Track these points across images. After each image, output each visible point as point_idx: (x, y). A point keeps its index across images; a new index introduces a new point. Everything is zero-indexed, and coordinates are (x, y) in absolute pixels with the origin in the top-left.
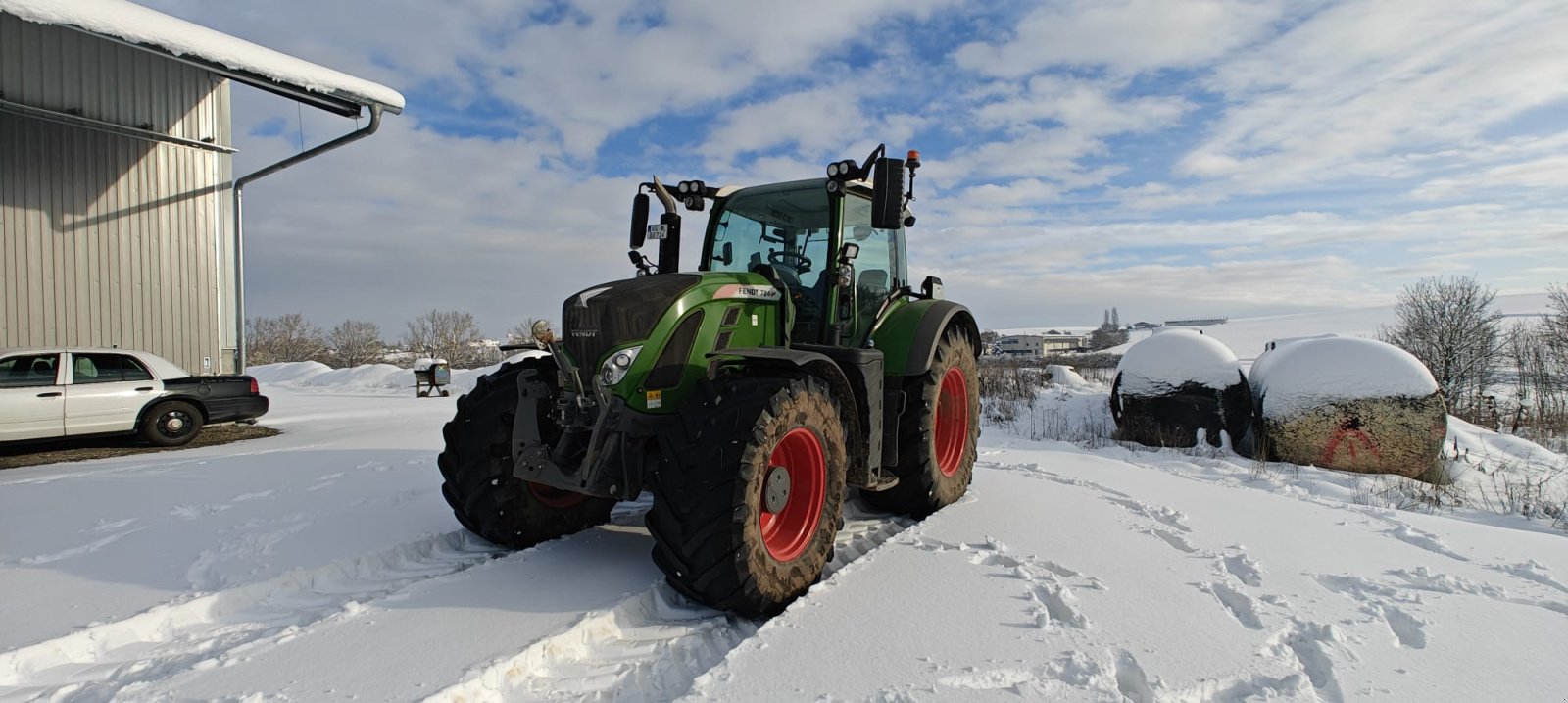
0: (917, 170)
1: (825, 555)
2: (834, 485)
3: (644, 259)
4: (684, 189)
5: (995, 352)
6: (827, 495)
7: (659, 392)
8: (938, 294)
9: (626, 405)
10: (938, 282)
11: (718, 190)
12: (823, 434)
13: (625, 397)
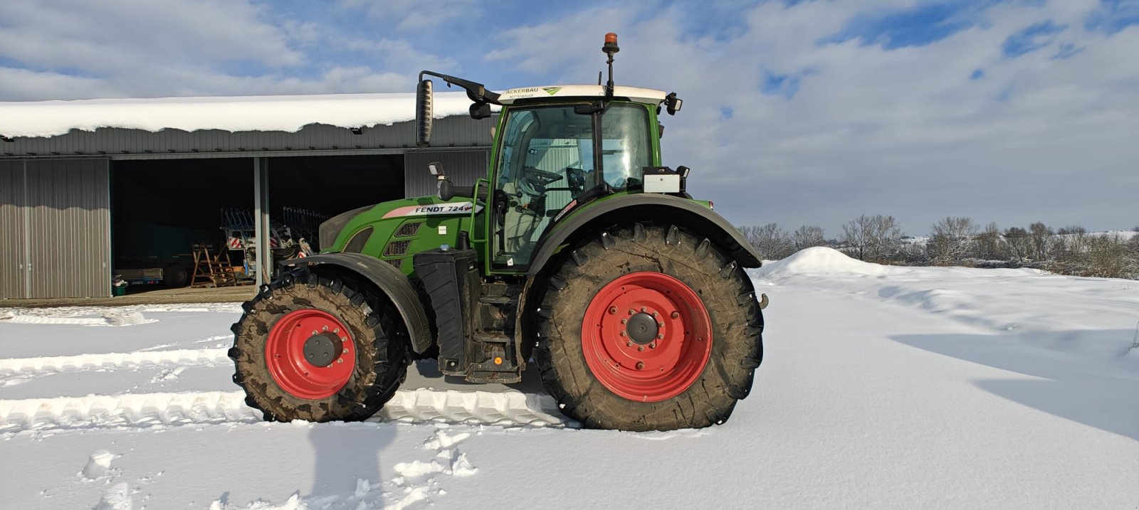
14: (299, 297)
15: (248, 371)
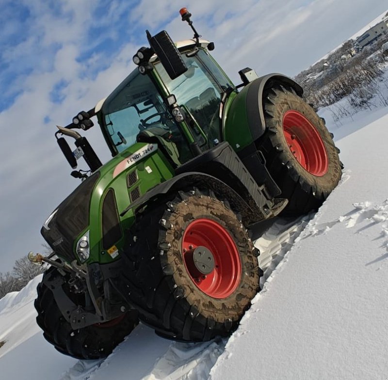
0: (191, 19)
1: (256, 275)
2: (238, 236)
3: (81, 172)
4: (77, 121)
5: (358, 50)
6: (237, 243)
7: (114, 247)
8: (251, 77)
9: (100, 264)
10: (248, 70)
11: (94, 109)
12: (211, 215)
13: (98, 260)
14: (185, 214)
15: (196, 300)
